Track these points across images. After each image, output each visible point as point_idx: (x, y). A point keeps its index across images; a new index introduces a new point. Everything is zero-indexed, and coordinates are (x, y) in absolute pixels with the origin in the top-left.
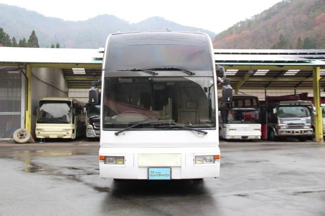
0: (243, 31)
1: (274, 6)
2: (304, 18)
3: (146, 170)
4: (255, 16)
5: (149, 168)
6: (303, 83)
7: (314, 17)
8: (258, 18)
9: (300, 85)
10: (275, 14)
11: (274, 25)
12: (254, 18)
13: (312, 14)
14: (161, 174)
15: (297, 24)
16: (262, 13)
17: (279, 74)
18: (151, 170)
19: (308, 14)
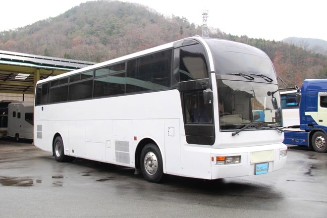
0: (9, 41)
1: (36, 23)
2: (64, 38)
3: (253, 166)
4: (19, 28)
5: (255, 164)
6: (30, 88)
7: (71, 39)
8: (22, 31)
9: (28, 90)
10: (37, 30)
11: (38, 39)
12: (17, 30)
13: (70, 36)
14: (263, 169)
15: (58, 42)
16: (25, 27)
17: (8, 77)
18: (257, 166)
19: (67, 35)
